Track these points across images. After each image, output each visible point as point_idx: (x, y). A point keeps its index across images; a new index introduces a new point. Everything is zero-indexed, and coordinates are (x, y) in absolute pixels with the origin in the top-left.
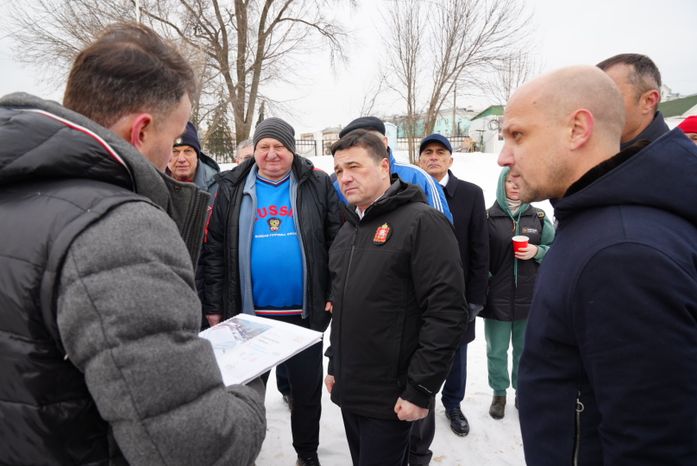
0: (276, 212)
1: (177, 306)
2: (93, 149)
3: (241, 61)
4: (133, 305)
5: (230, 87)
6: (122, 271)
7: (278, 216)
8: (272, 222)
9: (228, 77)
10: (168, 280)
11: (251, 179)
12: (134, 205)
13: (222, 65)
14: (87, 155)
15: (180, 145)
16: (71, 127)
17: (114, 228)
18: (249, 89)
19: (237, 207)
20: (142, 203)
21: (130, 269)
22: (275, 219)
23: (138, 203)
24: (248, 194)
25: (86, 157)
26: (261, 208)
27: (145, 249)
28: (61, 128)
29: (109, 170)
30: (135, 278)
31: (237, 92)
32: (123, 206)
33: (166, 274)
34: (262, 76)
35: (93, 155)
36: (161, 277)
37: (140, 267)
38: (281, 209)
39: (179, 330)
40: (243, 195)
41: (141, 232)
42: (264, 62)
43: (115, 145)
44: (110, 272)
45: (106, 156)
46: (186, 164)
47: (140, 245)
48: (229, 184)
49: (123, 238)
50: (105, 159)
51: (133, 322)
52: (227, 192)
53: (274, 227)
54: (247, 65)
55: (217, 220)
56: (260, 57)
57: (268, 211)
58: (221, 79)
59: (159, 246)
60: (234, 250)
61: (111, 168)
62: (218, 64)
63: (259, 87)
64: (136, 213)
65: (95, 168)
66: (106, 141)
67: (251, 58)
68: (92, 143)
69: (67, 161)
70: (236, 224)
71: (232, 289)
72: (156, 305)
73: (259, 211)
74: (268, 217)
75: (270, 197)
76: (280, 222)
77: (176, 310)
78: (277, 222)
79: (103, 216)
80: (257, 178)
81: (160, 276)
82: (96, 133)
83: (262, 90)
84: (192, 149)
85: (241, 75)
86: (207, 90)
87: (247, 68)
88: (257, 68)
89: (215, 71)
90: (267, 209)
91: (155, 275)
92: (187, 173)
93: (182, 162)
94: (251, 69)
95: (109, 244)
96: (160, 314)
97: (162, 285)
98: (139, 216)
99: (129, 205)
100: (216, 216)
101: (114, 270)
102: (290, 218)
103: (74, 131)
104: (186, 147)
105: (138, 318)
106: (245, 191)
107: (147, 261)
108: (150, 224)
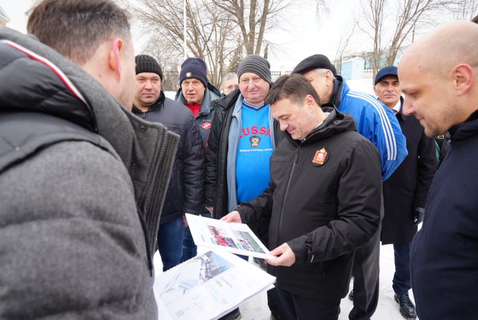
0: (257, 132)
1: (96, 278)
2: (47, 80)
3: (252, 16)
4: (34, 275)
5: (245, 35)
6: (34, 226)
7: (258, 135)
8: (253, 140)
9: (243, 28)
10: (91, 243)
11: (238, 105)
12: (73, 145)
13: (239, 20)
14: (38, 86)
15: (189, 78)
16: (31, 58)
17: (37, 172)
18: (257, 36)
19: (227, 127)
20: (84, 144)
21: (45, 225)
22: (255, 137)
23: (78, 144)
24: (235, 117)
25: (38, 89)
26: (245, 128)
27: (69, 200)
28: (19, 58)
29: (66, 105)
30: (46, 239)
31: (249, 38)
32: (58, 145)
33: (89, 235)
34: (267, 26)
35: (46, 87)
36: (83, 239)
37: (58, 223)
38: (261, 130)
39: (92, 309)
40: (232, 117)
41: (69, 178)
42: (268, 16)
43: (74, 78)
44: (19, 227)
45: (62, 89)
46: (194, 92)
47: (63, 195)
48: (222, 108)
49: (44, 185)
50: (61, 93)
51: (28, 298)
52: (220, 116)
53: (255, 144)
54: (257, 18)
55: (213, 136)
56: (266, 12)
57: (251, 131)
58: (239, 29)
59: (90, 198)
60: (223, 161)
61: (66, 102)
62: (237, 19)
63: (264, 34)
64: (70, 155)
65: (49, 102)
66: (66, 73)
67: (259, 14)
68: (49, 74)
69: (16, 92)
70: (225, 140)
71: (221, 190)
72: (65, 277)
73: (243, 130)
74: (251, 135)
75: (252, 119)
76: (260, 139)
77: (92, 284)
78: (257, 140)
79: (29, 157)
80: (243, 104)
81: (83, 237)
82: (57, 65)
83: (265, 36)
84: (199, 81)
85: (252, 26)
86: (229, 38)
87: (256, 21)
88: (263, 21)
89: (234, 24)
90: (250, 129)
91: (74, 235)
92: (195, 100)
93: (191, 91)
94: (259, 21)
95: (25, 191)
96: (68, 290)
97: (80, 250)
98: (74, 159)
99: (65, 145)
100: (213, 133)
101: (25, 225)
102: (268, 137)
103: (32, 62)
104: (194, 80)
105: (37, 294)
106: (233, 115)
107: (69, 216)
108: (85, 169)
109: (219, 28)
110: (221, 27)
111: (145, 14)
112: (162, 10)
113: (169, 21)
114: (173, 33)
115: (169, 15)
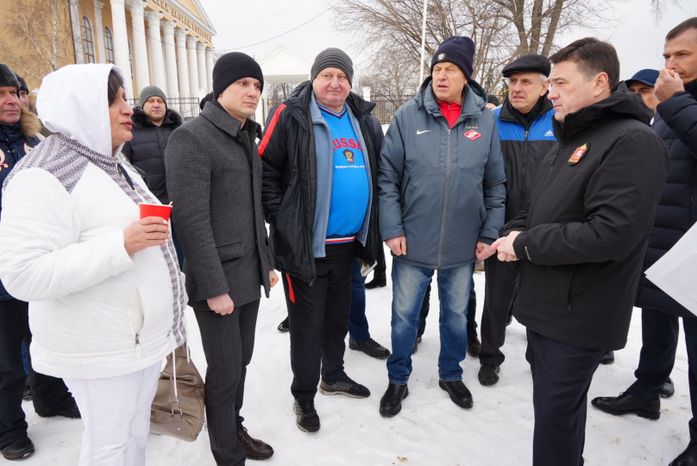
5: (523, 37)
9: (521, 27)
13: (513, 13)
18: (542, 40)
31: (529, 41)
34: (562, 21)
42: (565, 4)
54: (545, 9)
58: (513, 28)
62: (511, 15)
63: (555, 35)
73: (334, 142)
85: (536, 25)
86: (491, 43)
88: (555, 12)
89: (505, 21)
94: (545, 15)
109: (481, 30)
110: (483, 28)
111: (375, 14)
112: (397, 6)
113: (407, 22)
114: (412, 40)
115: (408, 13)
